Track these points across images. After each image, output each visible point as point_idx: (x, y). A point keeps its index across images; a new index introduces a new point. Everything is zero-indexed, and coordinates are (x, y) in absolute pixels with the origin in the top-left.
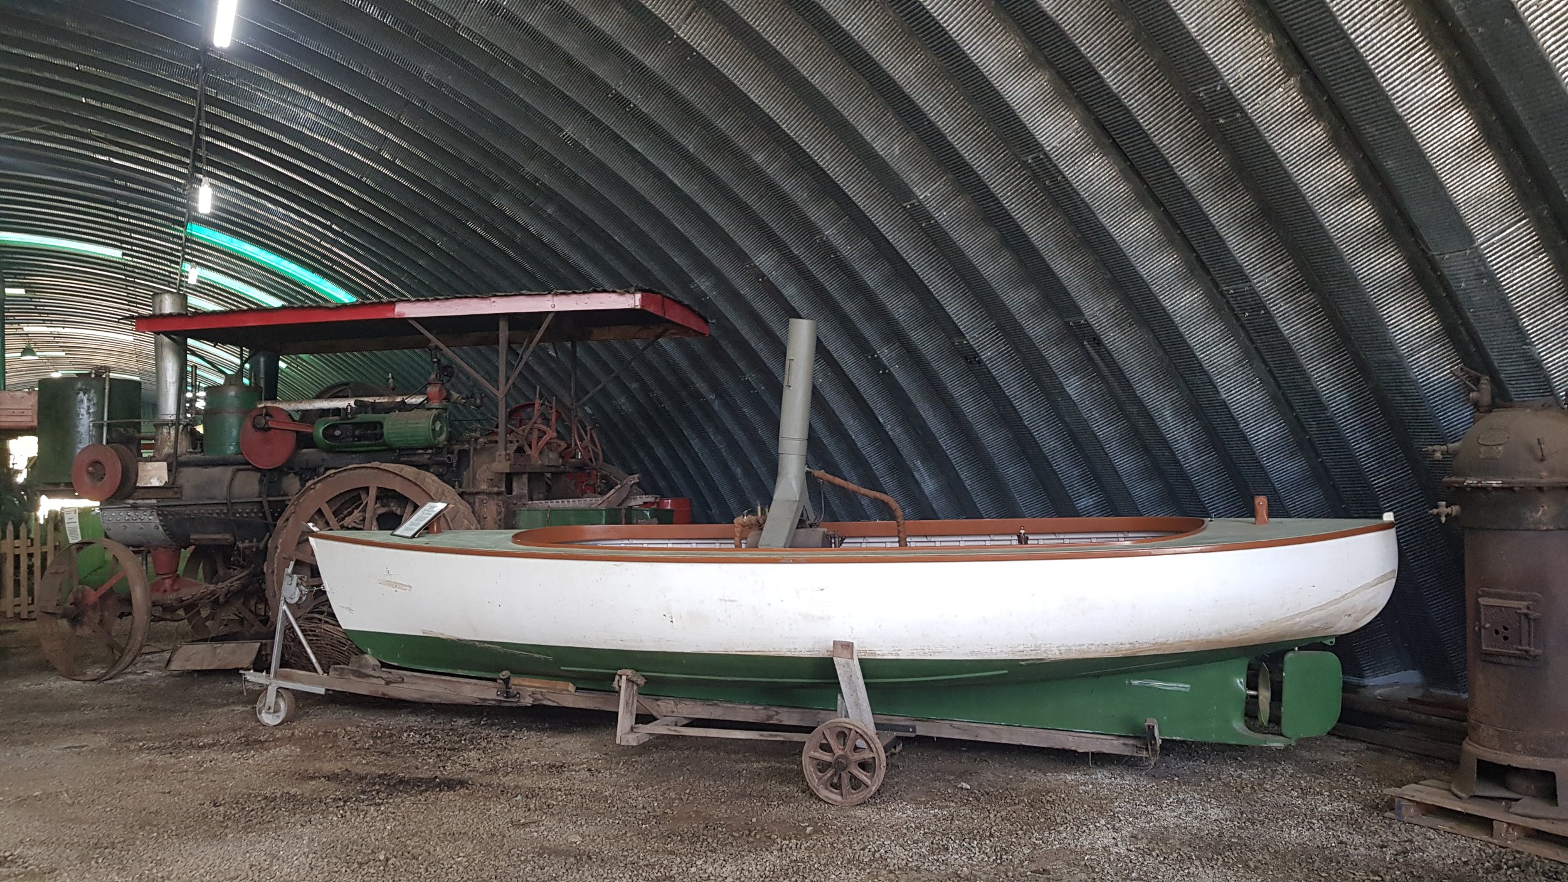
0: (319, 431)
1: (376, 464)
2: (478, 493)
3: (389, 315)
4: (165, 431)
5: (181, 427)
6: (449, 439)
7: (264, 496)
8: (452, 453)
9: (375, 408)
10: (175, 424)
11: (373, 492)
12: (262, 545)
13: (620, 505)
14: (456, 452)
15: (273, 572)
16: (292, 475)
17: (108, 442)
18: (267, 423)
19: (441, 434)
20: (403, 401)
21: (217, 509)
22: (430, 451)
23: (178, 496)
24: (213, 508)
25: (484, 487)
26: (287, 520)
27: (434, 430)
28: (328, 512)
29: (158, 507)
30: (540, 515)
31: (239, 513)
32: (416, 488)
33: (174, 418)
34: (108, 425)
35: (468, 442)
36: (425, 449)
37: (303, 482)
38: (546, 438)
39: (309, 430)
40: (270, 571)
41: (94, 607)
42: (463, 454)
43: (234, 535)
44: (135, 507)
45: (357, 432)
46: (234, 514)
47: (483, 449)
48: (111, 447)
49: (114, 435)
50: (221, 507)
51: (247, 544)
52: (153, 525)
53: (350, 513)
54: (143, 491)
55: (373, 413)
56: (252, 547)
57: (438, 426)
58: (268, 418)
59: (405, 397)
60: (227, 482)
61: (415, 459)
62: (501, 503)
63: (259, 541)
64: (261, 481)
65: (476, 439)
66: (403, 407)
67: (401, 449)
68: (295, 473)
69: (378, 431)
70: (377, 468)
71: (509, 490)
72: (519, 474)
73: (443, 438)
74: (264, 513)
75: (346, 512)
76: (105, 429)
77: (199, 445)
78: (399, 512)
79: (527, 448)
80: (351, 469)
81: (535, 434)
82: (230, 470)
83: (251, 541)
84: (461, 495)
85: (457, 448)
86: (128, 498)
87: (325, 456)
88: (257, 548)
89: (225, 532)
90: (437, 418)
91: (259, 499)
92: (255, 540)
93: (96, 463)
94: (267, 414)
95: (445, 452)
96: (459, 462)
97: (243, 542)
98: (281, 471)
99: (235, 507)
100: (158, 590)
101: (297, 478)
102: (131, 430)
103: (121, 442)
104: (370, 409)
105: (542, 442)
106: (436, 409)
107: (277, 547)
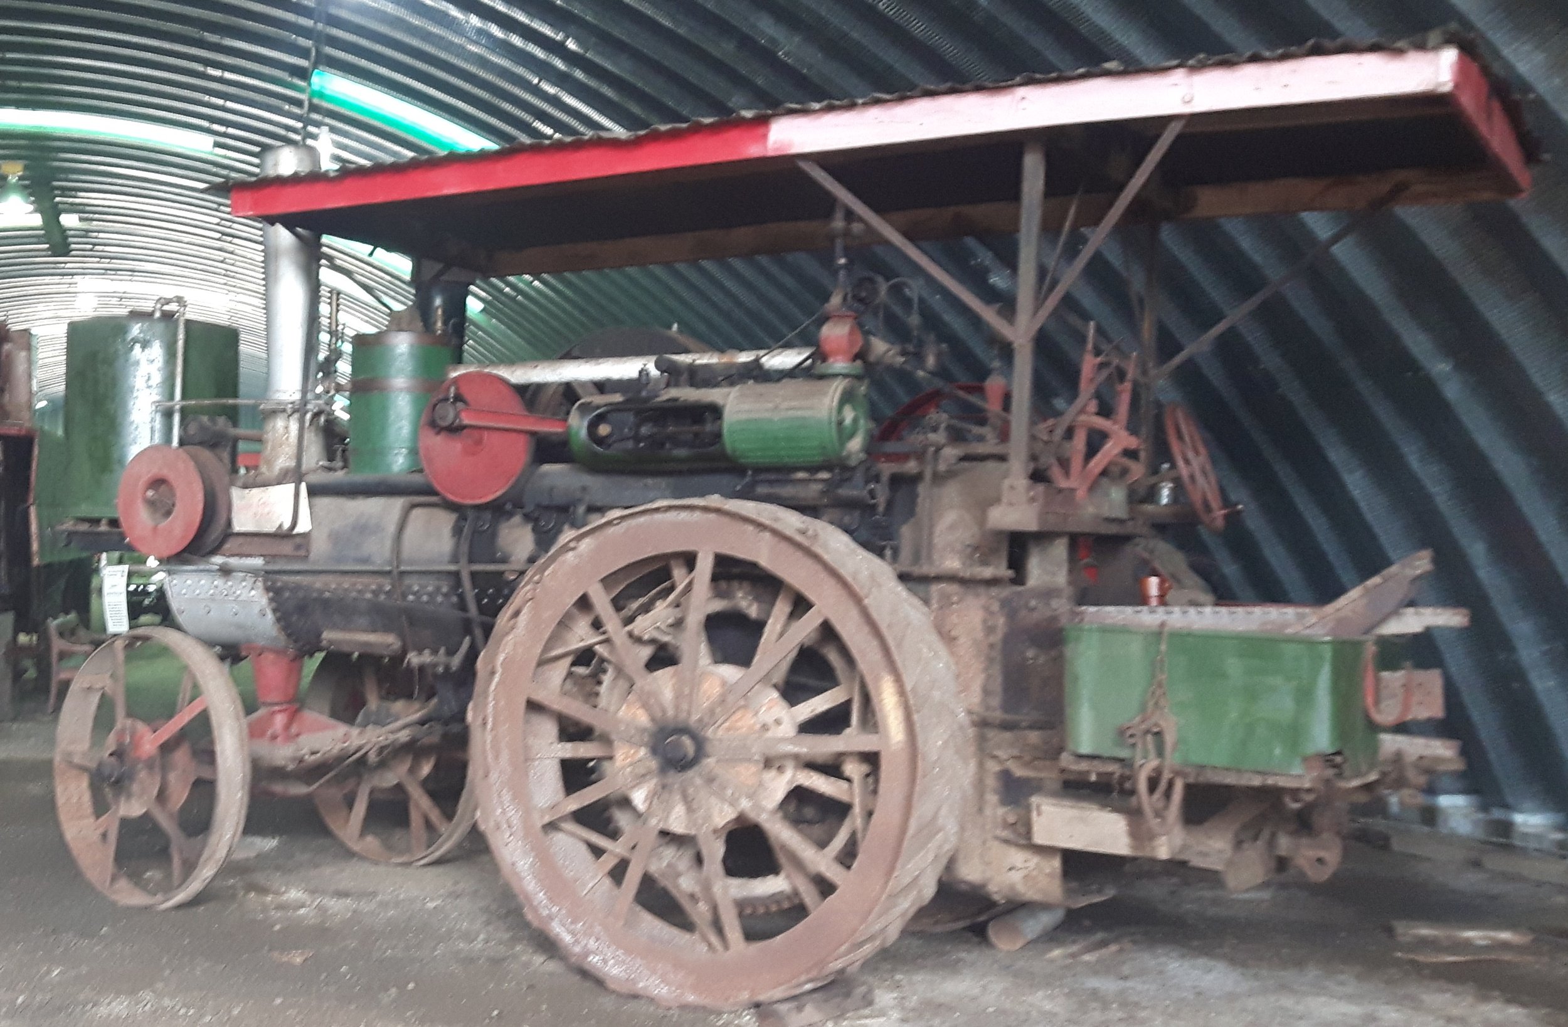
0: (578, 424)
1: (715, 500)
2: (938, 578)
3: (754, 151)
4: (280, 423)
5: (309, 416)
6: (871, 450)
7: (464, 560)
8: (877, 479)
9: (696, 377)
10: (299, 409)
11: (705, 566)
12: (456, 661)
13: (1367, 631)
14: (885, 478)
15: (485, 724)
16: (517, 519)
17: (182, 443)
18: (457, 416)
19: (852, 435)
20: (757, 360)
21: (373, 583)
22: (824, 475)
23: (302, 553)
24: (365, 580)
25: (952, 564)
26: (517, 614)
27: (840, 423)
28: (602, 602)
29: (267, 572)
30: (1136, 648)
31: (415, 594)
32: (809, 563)
33: (297, 396)
34: (184, 411)
35: (920, 456)
36: (813, 469)
37: (545, 540)
38: (1110, 450)
39: (558, 429)
40: (479, 721)
41: (150, 765)
42: (903, 483)
43: (401, 636)
44: (226, 571)
45: (644, 430)
46: (404, 596)
47: (951, 474)
48: (188, 453)
49: (192, 429)
50: (380, 580)
51: (427, 658)
52: (256, 610)
53: (646, 609)
54: (241, 540)
55: (692, 385)
56: (435, 665)
57: (849, 415)
58: (459, 405)
59: (762, 352)
60: (392, 528)
61: (787, 491)
62: (996, 607)
63: (451, 653)
64: (457, 531)
65: (938, 449)
66: (756, 373)
67: (759, 469)
68: (527, 517)
69: (709, 427)
70: (718, 511)
71: (1019, 579)
72: (1042, 537)
73: (855, 444)
74: (462, 597)
75: (635, 605)
76: (177, 418)
77: (339, 453)
78: (753, 611)
79: (1056, 472)
80: (657, 510)
81: (1079, 442)
82: (397, 504)
83: (435, 652)
84: (903, 577)
85: (887, 469)
86: (214, 551)
87: (588, 480)
88: (447, 668)
89: (387, 629)
90: (847, 398)
91: (452, 568)
92: (442, 650)
93: (158, 483)
94: (458, 398)
95: (859, 477)
96: (890, 504)
97: (420, 651)
98: (499, 510)
99: (407, 581)
100: (262, 734)
101: (529, 527)
102: (221, 421)
103: (201, 444)
104: (685, 376)
105: (1099, 462)
106: (845, 376)
107: (493, 673)
